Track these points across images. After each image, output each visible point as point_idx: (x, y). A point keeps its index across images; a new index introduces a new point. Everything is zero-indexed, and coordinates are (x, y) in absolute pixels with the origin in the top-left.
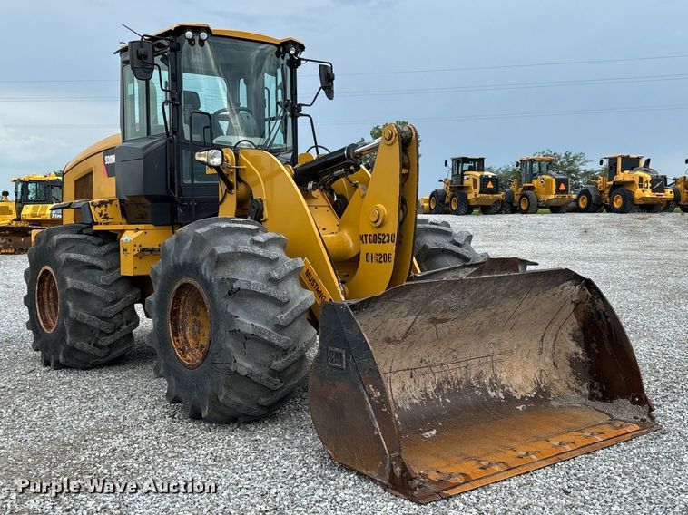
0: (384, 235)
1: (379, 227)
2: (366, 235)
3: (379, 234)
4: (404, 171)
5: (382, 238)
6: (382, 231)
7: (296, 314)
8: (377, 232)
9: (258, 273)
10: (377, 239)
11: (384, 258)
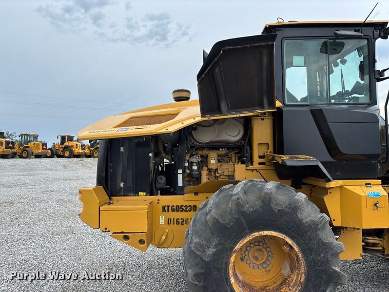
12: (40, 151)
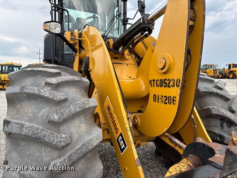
0: (169, 80)
1: (165, 73)
2: (154, 80)
3: (165, 80)
4: (191, 23)
5: (168, 82)
6: (167, 77)
7: (74, 158)
8: (163, 77)
9: (40, 114)
10: (164, 83)
11: (169, 100)
12: (212, 74)
